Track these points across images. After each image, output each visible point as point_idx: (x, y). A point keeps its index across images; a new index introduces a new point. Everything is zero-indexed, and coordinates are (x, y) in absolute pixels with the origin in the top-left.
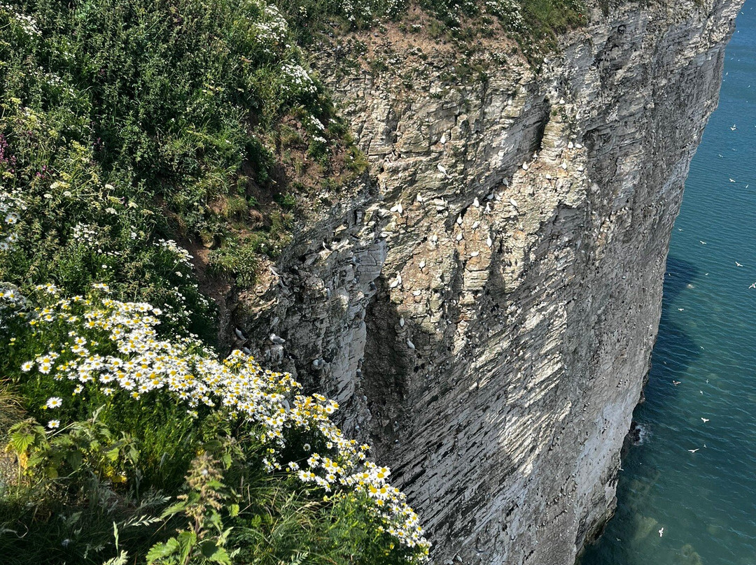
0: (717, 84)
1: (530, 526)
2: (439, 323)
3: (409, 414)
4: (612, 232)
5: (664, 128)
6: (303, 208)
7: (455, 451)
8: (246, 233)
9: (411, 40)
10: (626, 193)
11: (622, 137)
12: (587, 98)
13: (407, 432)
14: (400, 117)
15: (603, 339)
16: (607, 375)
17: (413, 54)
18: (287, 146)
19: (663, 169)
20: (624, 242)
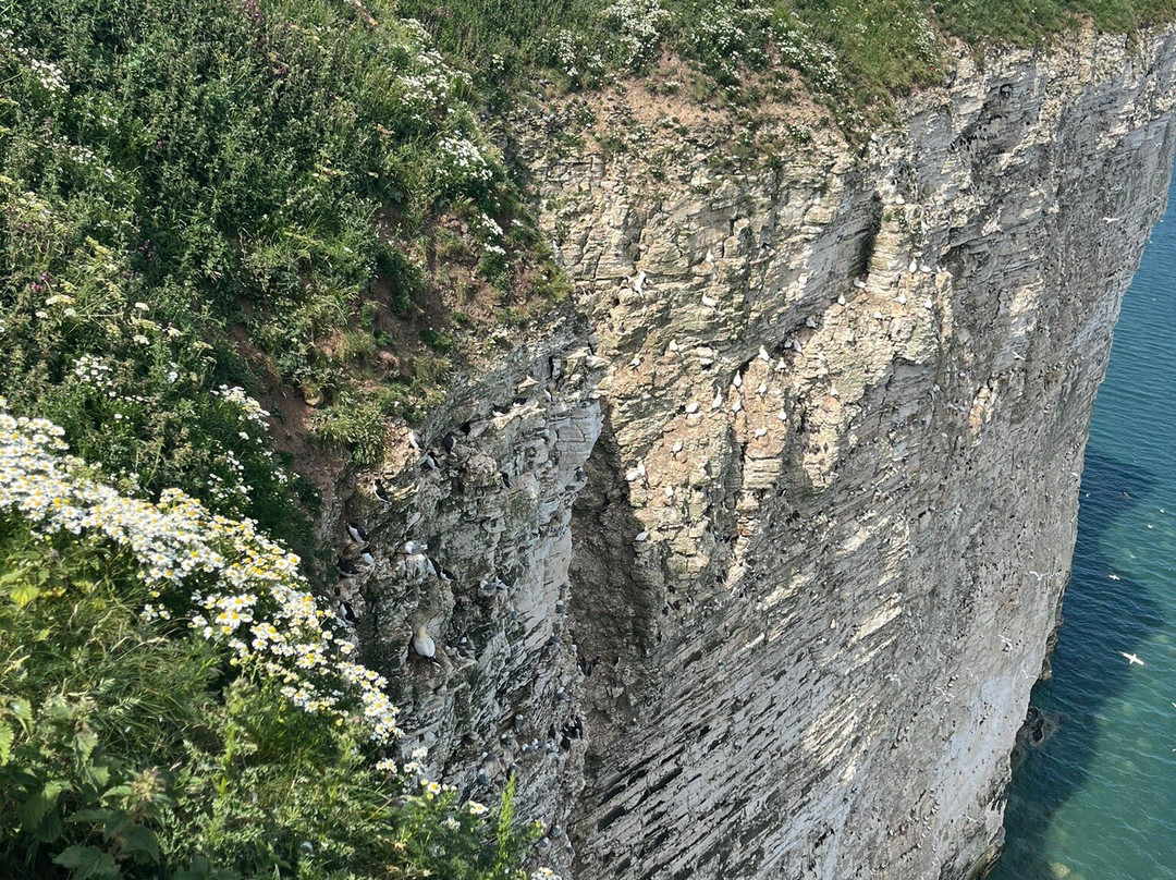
0: (1163, 177)
1: (861, 868)
2: (702, 538)
3: (655, 679)
4: (993, 406)
5: (1078, 244)
6: (467, 351)
7: (730, 741)
8: (372, 385)
9: (664, 106)
10: (1015, 346)
11: (1008, 258)
12: (945, 196)
13: (651, 708)
14: (644, 222)
15: (980, 574)
16: (987, 632)
17: (666, 126)
18: (444, 258)
19: (1077, 309)
20: (1012, 422)
